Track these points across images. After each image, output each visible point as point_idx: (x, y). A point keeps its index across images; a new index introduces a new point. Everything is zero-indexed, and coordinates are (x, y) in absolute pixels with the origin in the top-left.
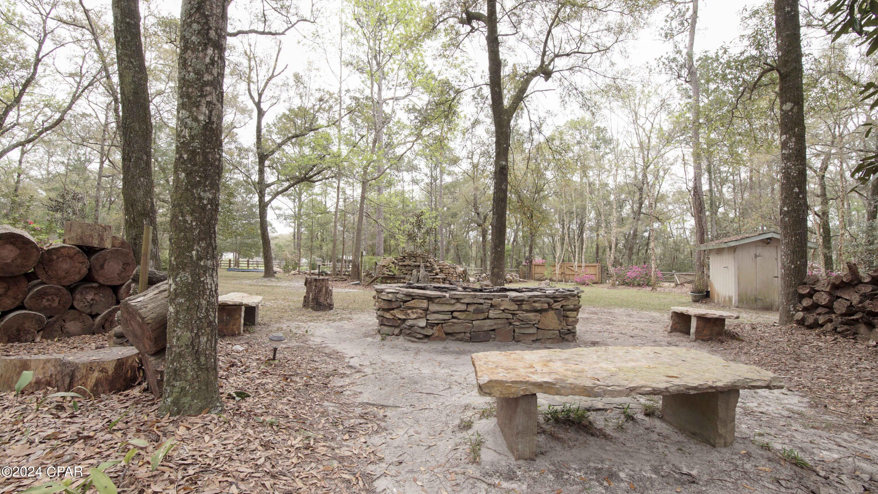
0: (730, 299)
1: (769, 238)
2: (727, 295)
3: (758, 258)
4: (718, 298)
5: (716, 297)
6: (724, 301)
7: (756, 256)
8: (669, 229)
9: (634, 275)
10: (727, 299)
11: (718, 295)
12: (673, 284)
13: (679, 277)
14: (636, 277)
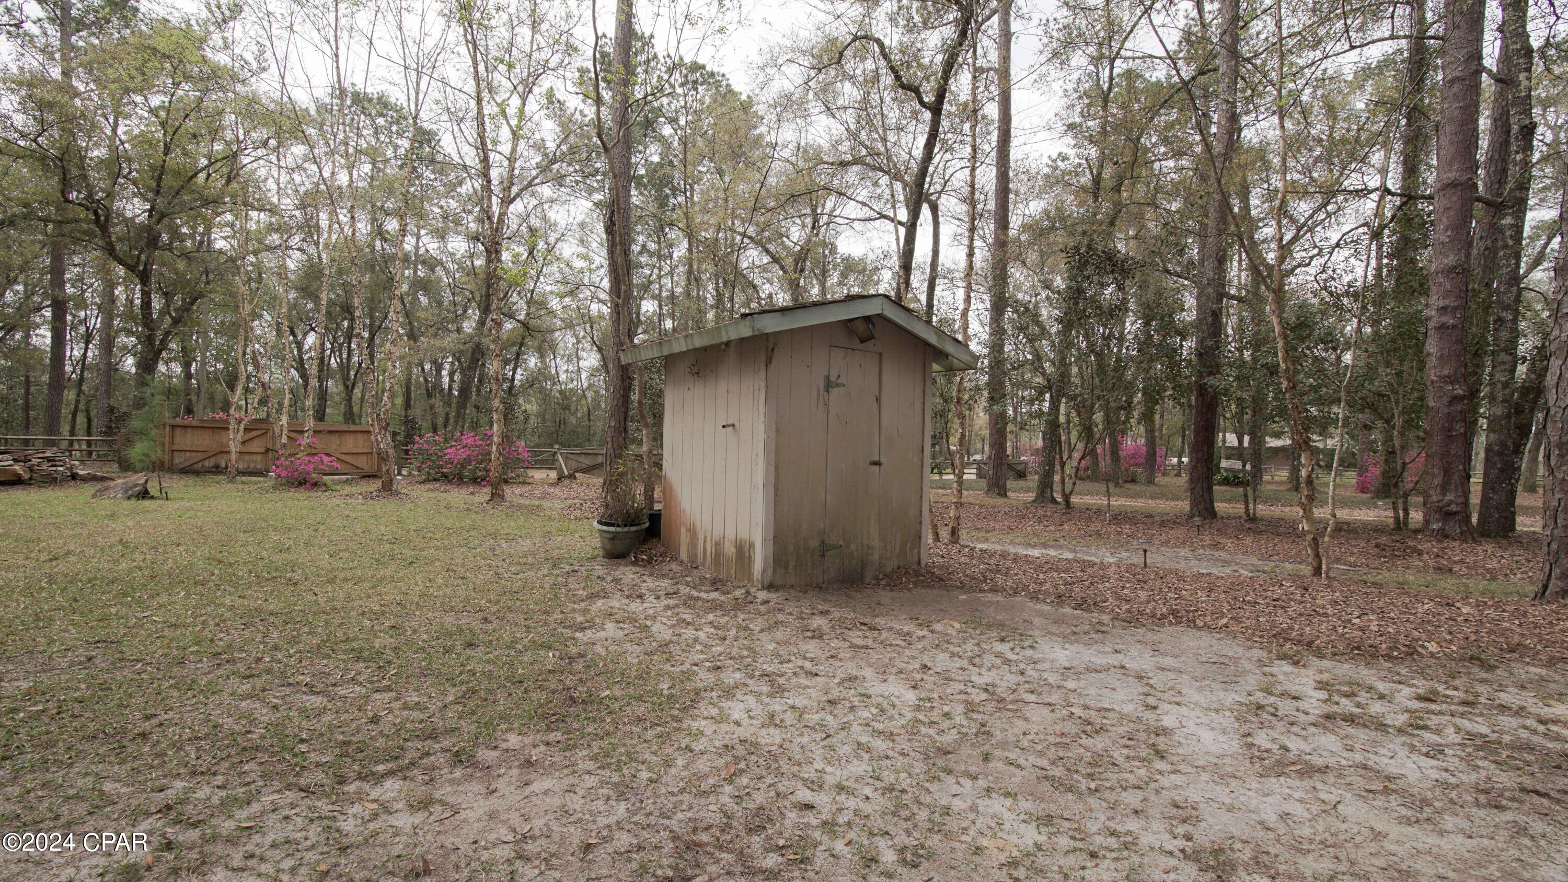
0: (743, 552)
1: (867, 319)
2: (730, 535)
3: (835, 392)
4: (693, 545)
5: (684, 538)
6: (718, 555)
7: (829, 385)
8: (553, 371)
9: (462, 454)
10: (730, 549)
11: (692, 532)
12: (553, 475)
13: (566, 459)
14: (468, 461)
